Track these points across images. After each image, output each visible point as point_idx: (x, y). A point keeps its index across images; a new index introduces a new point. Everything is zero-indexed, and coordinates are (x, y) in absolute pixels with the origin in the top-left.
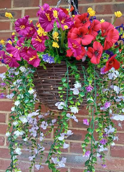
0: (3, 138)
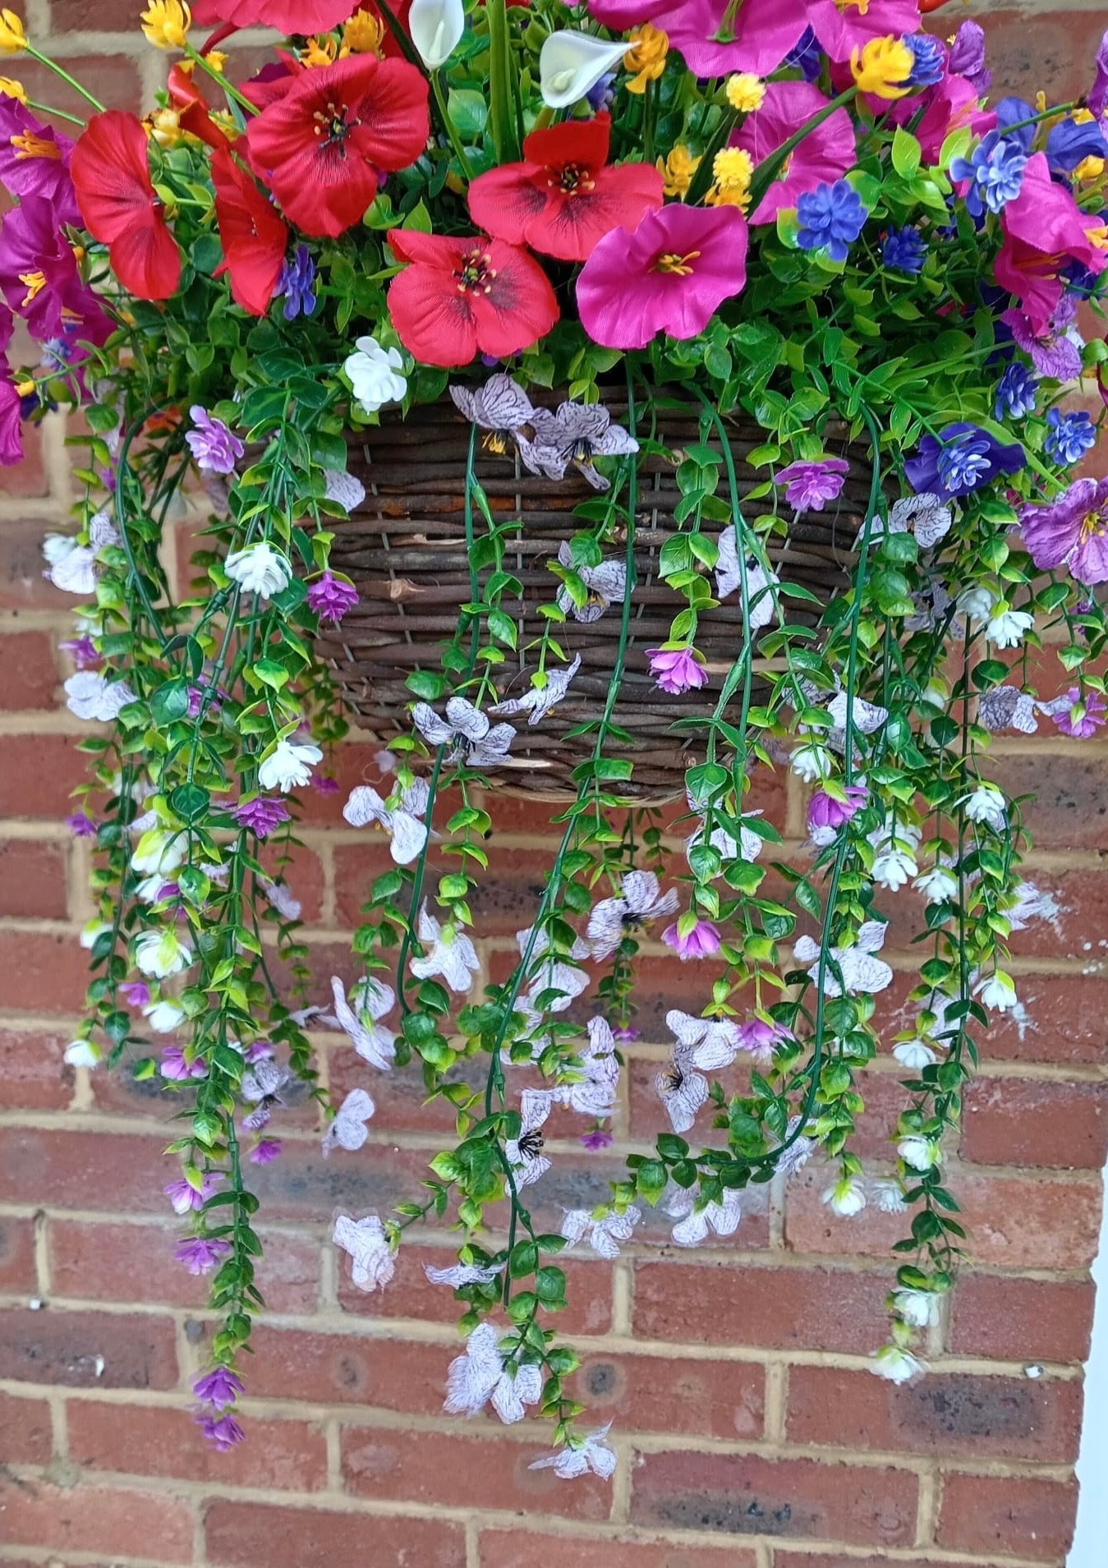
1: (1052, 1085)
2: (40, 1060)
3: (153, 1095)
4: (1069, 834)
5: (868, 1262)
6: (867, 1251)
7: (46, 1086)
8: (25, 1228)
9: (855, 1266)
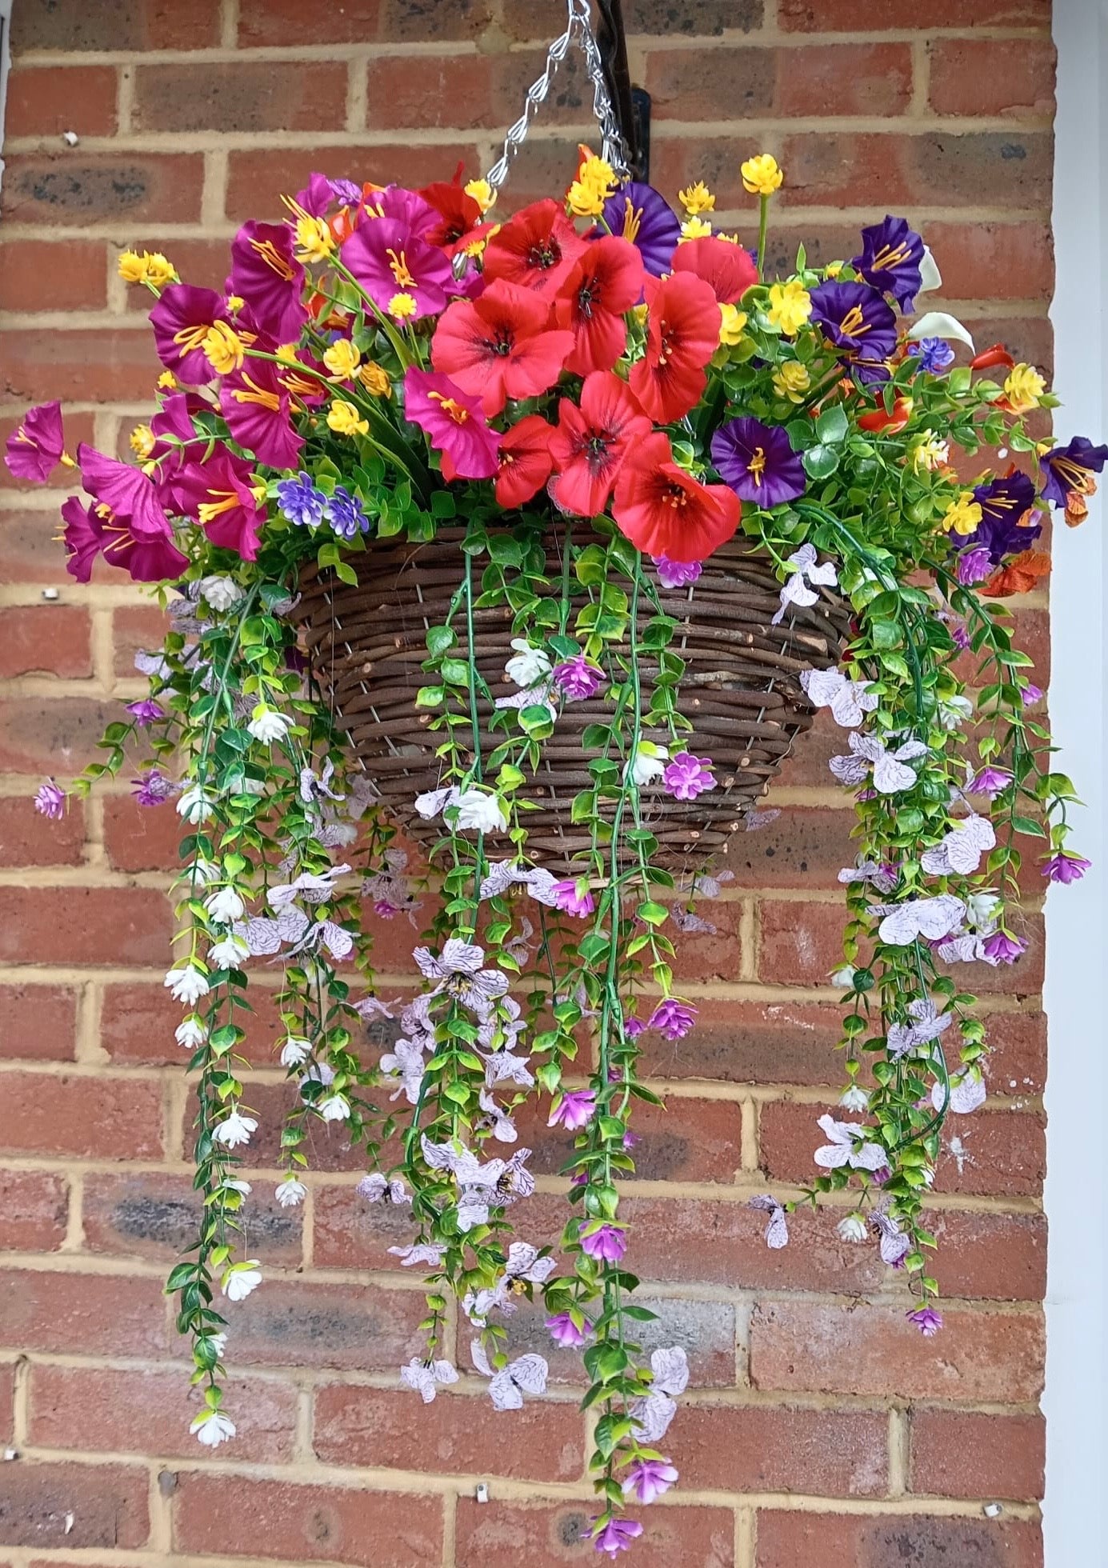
0: (51, 1188)
1: (991, 1217)
2: (36, 1200)
3: (143, 1235)
4: (989, 980)
5: (830, 1398)
6: (829, 1387)
7: (40, 1228)
8: (6, 1374)
9: (817, 1403)
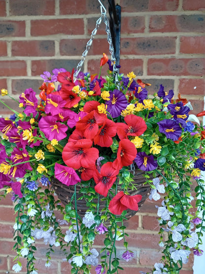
2: (8, 229)
7: (9, 234)
8: (6, 259)
9: (152, 267)
